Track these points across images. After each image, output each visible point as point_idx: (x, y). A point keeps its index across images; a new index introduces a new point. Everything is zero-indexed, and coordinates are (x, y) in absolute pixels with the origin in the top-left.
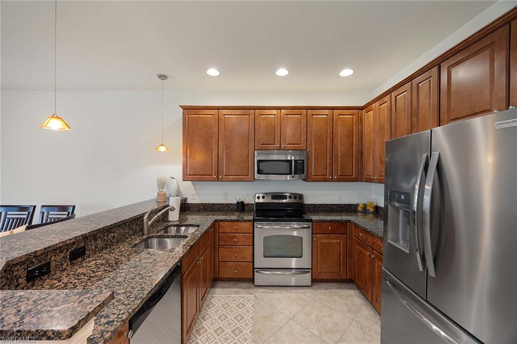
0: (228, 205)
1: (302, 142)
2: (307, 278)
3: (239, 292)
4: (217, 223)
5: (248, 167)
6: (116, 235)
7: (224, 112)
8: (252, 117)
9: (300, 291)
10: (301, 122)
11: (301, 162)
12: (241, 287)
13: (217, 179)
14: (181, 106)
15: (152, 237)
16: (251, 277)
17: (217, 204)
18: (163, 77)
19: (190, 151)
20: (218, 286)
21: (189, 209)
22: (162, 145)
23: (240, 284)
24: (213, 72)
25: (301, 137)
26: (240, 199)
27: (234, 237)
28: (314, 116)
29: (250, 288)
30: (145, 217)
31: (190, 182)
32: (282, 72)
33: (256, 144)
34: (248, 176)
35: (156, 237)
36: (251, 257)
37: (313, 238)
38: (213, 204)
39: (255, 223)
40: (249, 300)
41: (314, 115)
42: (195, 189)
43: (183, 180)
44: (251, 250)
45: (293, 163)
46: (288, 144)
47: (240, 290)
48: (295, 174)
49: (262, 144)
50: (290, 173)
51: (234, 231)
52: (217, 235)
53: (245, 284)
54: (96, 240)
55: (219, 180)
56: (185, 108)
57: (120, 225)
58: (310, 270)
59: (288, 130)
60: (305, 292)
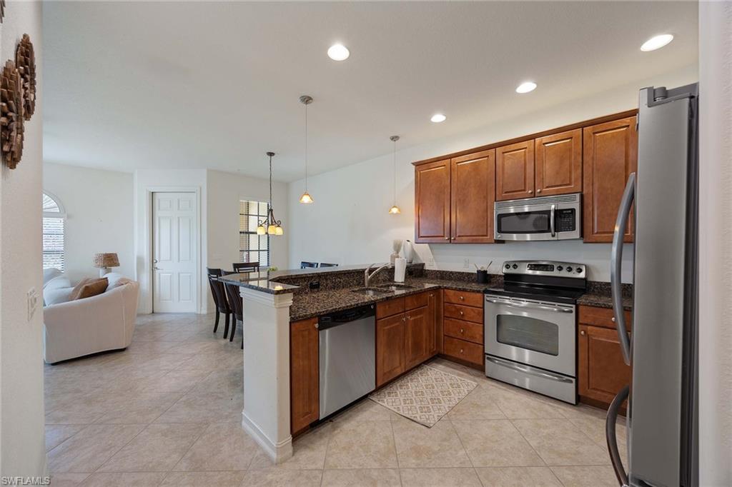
0: (469, 274)
1: (573, 180)
2: (569, 391)
3: (463, 375)
4: (442, 290)
5: (487, 225)
6: (342, 280)
7: (457, 159)
8: (492, 158)
9: (551, 404)
10: (570, 150)
11: (570, 211)
12: (467, 373)
13: (449, 241)
14: (413, 164)
15: (370, 289)
16: (481, 363)
17: (456, 272)
18: (394, 138)
19: (422, 210)
20: (443, 363)
21: (426, 276)
22: (394, 207)
23: (469, 370)
24: (438, 118)
25: (570, 172)
26: (482, 268)
27: (461, 309)
28: (597, 135)
29: (479, 376)
30: (366, 272)
31: (427, 245)
32: (526, 87)
33: (497, 193)
34: (487, 236)
35: (373, 290)
36: (481, 339)
37: (580, 329)
38: (451, 272)
39: (486, 295)
40: (468, 385)
41: (596, 133)
42: (433, 254)
43: (416, 243)
44: (481, 329)
45: (552, 214)
46: (547, 187)
47: (466, 374)
48: (555, 231)
49: (506, 193)
50: (549, 231)
51: (461, 302)
52: (442, 304)
53: (474, 372)
54: (327, 280)
55: (452, 241)
56: (418, 165)
57: (345, 274)
58: (574, 380)
59: (547, 167)
60: (558, 408)
